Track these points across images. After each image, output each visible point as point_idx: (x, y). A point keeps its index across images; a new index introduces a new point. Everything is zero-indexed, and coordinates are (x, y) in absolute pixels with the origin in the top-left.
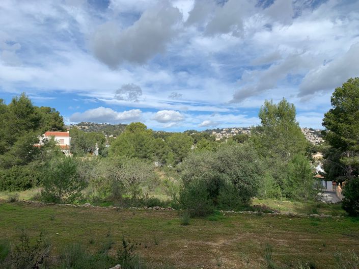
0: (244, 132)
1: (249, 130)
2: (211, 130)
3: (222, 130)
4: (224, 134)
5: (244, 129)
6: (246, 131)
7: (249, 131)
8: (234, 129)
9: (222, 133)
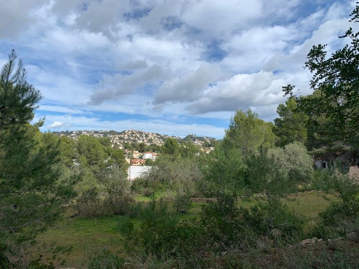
0: (95, 135)
1: (101, 133)
2: (58, 133)
3: (72, 133)
4: (74, 137)
5: (96, 132)
6: (98, 134)
7: (101, 135)
8: (85, 132)
9: (72, 136)
